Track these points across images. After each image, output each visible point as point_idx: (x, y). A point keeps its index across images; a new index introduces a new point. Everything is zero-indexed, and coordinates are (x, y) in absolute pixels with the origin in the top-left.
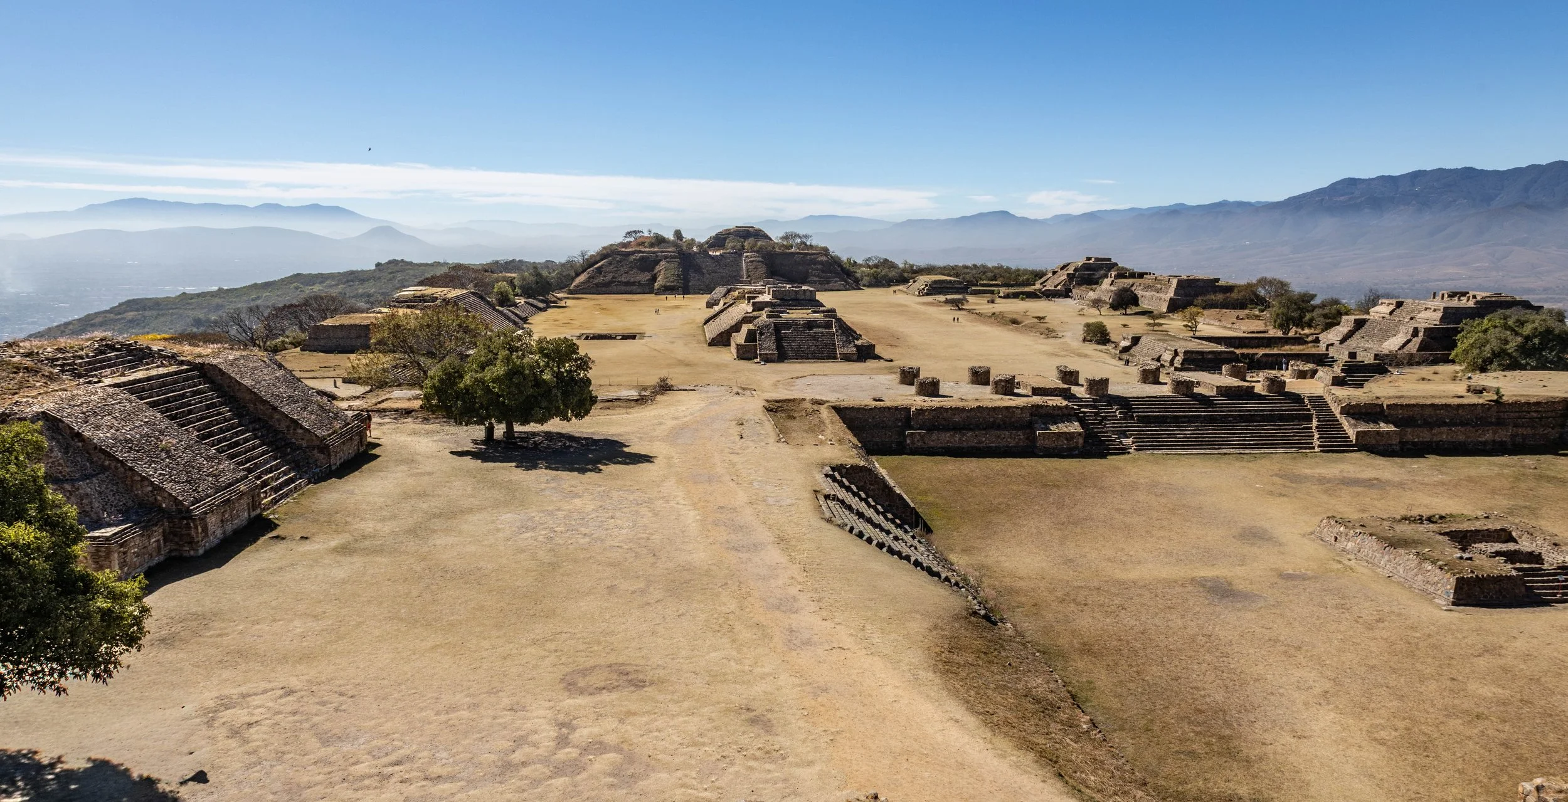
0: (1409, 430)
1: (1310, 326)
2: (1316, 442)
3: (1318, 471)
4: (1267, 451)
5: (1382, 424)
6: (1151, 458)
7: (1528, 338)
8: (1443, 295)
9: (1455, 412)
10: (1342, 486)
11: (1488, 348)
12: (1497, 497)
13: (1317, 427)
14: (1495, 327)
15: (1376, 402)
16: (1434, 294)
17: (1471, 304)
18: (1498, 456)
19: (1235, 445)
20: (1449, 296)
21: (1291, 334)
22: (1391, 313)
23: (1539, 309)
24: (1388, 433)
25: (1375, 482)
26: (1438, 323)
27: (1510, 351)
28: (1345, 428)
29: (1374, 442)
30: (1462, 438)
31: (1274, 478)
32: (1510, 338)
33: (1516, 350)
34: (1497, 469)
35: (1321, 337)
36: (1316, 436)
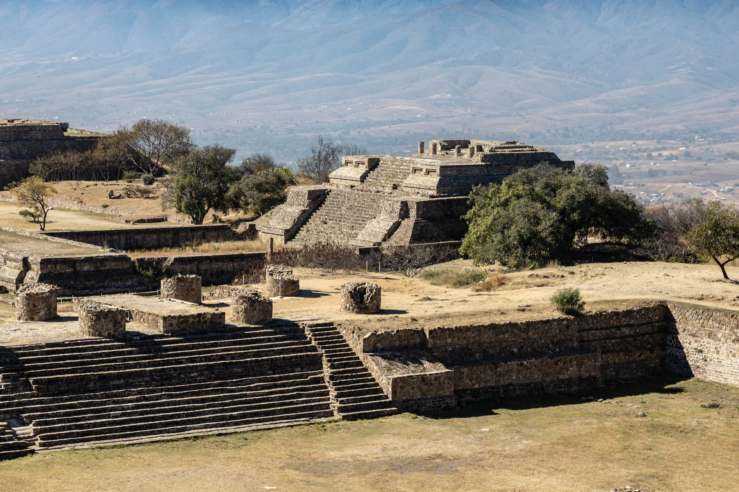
0: (465, 370)
1: (236, 206)
2: (335, 404)
3: (349, 451)
4: (261, 426)
5: (427, 364)
6: (75, 458)
7: (563, 212)
8: (435, 146)
9: (524, 335)
10: (394, 474)
11: (513, 231)
12: (609, 464)
13: (331, 378)
14: (519, 197)
15: (413, 327)
16: (422, 144)
17: (477, 160)
18: (589, 401)
19: (209, 420)
20: (444, 148)
21: (208, 221)
22: (363, 178)
23: (570, 164)
24: (437, 377)
25: (438, 461)
26: (434, 193)
27: (543, 234)
28: (374, 375)
29: (419, 396)
30: (537, 377)
31: (287, 471)
32: (541, 214)
33: (551, 233)
34: (594, 421)
35: (259, 223)
36: (333, 393)
